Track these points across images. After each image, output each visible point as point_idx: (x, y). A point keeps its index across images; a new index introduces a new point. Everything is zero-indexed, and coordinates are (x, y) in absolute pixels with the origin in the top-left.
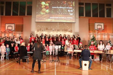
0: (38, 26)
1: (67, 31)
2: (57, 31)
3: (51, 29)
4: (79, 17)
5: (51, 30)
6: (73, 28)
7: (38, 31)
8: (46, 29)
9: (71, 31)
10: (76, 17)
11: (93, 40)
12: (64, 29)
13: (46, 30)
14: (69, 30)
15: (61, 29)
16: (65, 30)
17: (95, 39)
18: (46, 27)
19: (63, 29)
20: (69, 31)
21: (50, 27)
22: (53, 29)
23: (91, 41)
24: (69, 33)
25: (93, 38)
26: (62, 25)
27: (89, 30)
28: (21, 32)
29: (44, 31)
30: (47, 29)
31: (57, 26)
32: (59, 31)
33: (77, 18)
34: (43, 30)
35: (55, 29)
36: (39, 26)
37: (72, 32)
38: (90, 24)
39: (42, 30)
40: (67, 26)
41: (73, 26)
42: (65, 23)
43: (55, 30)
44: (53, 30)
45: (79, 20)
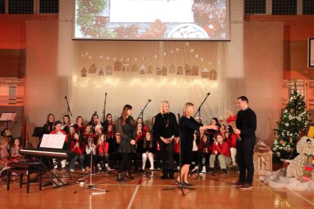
0: (83, 56)
1: (197, 75)
2: (159, 73)
3: (134, 69)
4: (246, 18)
5: (133, 71)
6: (219, 63)
7: (84, 75)
8: (113, 66)
9: (212, 75)
10: (233, 19)
11: (294, 107)
12: (184, 66)
13: (114, 72)
14: (206, 70)
15: (172, 66)
16: (188, 72)
17: (303, 104)
18: (115, 59)
19: (180, 68)
20: (204, 76)
21: (128, 60)
22: (143, 67)
23: (286, 111)
24: (205, 80)
25: (296, 101)
26: (177, 50)
27: (287, 68)
28: (16, 80)
29: (107, 74)
30: (118, 67)
31: (156, 56)
32: (165, 74)
33: (236, 22)
34: (101, 73)
35: (150, 68)
36: (87, 54)
37: (215, 78)
38: (292, 45)
39: (98, 71)
40: (197, 56)
41: (219, 55)
42: (187, 44)
43: (150, 72)
44: (142, 72)
45: (244, 30)
